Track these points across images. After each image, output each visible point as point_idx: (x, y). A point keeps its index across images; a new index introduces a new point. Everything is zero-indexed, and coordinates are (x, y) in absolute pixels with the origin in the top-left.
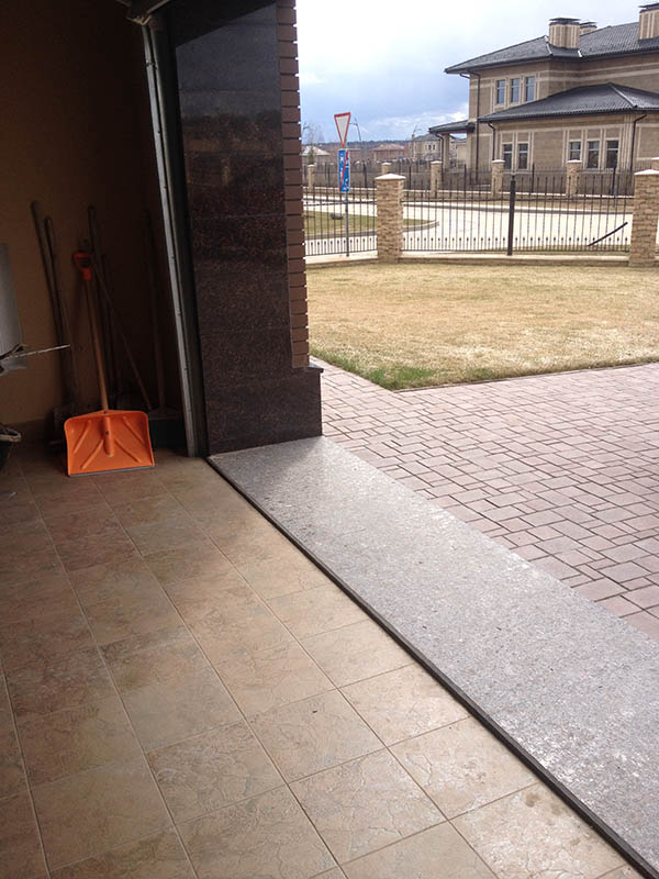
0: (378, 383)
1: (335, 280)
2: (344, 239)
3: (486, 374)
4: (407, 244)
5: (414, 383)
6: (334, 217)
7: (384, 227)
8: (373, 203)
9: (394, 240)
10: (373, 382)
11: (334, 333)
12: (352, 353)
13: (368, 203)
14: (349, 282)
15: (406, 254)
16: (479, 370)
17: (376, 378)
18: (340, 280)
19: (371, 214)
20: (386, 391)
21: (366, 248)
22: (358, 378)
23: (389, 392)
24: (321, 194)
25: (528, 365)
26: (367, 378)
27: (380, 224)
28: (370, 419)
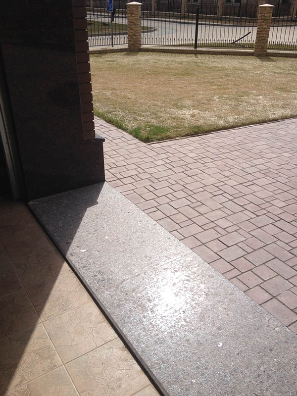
0: (137, 138)
1: (107, 61)
2: (110, 37)
3: (199, 130)
4: (143, 41)
5: (159, 137)
6: (104, 24)
7: (131, 31)
8: (126, 17)
9: (137, 39)
10: (134, 136)
11: (109, 99)
12: (120, 114)
13: (123, 17)
14: (114, 62)
15: (143, 46)
16: (195, 127)
17: (136, 134)
18: (110, 61)
19: (124, 23)
20: (142, 143)
21: (122, 42)
22: (125, 133)
23: (145, 144)
24: (98, 12)
25: (221, 123)
26: (130, 134)
27: (129, 29)
28: (135, 167)
